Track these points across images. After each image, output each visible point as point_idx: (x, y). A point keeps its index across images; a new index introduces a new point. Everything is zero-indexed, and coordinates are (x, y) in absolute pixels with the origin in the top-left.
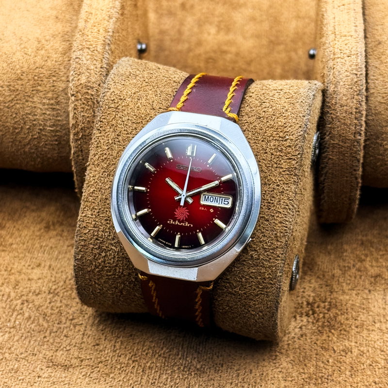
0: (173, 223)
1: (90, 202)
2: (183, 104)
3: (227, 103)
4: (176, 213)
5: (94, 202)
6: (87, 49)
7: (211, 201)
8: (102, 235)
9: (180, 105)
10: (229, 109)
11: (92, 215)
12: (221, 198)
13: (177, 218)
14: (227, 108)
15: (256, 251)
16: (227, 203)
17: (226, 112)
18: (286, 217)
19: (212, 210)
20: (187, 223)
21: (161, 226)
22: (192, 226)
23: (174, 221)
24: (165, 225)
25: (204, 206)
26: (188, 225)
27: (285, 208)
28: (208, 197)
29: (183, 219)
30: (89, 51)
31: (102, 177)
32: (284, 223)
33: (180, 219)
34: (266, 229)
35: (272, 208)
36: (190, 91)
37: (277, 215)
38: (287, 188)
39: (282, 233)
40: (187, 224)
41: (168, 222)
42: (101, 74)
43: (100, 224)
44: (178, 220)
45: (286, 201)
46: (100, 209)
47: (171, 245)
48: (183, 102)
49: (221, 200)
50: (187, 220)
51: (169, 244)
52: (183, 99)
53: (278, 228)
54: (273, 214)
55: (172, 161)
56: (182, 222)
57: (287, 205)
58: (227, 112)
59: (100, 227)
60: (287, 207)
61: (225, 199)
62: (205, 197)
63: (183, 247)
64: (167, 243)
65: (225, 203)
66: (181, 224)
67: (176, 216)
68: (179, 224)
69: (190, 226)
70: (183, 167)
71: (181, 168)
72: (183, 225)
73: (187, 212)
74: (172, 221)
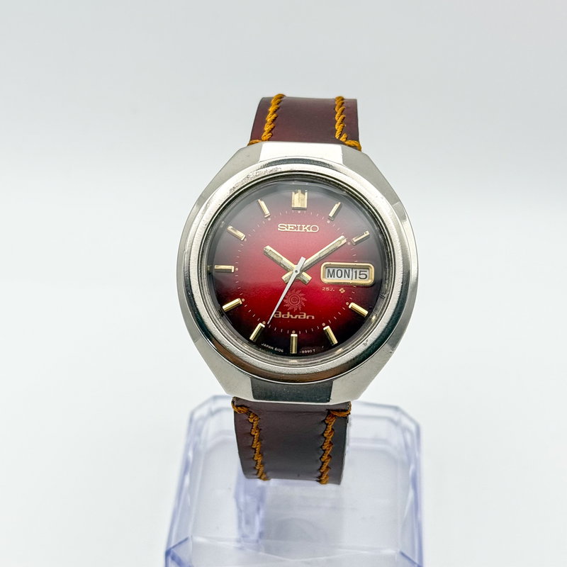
0: (283, 316)
2: (270, 134)
3: (338, 128)
4: (285, 300)
7: (339, 275)
9: (266, 135)
10: (344, 136)
12: (354, 270)
14: (341, 135)
16: (364, 276)
17: (341, 139)
19: (342, 291)
20: (305, 314)
21: (264, 322)
22: (313, 318)
23: (284, 313)
25: (329, 285)
26: (308, 318)
28: (334, 271)
29: (298, 309)
33: (293, 310)
36: (275, 115)
40: (305, 316)
41: (275, 316)
48: (270, 132)
49: (354, 274)
50: (304, 310)
51: (280, 350)
52: (267, 128)
56: (297, 312)
58: (343, 140)
61: (360, 271)
62: (329, 270)
63: (303, 352)
64: (276, 349)
65: (361, 276)
66: (296, 317)
67: (287, 305)
68: (292, 317)
69: (310, 318)
70: (289, 228)
71: (286, 230)
72: (299, 318)
73: (304, 297)
74: (280, 313)
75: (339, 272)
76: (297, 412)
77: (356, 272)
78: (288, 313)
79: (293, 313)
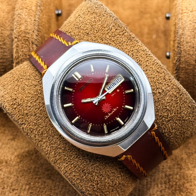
1: (59, 159)
3: (65, 43)
4: (104, 111)
5: (61, 157)
6: (26, 9)
8: (83, 166)
11: (67, 163)
12: (115, 81)
13: (107, 112)
14: (68, 44)
15: (158, 88)
16: (120, 80)
17: (70, 45)
18: (152, 60)
19: (118, 91)
20: (114, 109)
21: (105, 124)
22: (118, 108)
23: (107, 115)
24: (106, 122)
25: (112, 93)
26: (116, 109)
27: (147, 57)
28: (109, 87)
29: (110, 110)
30: (27, 10)
31: (51, 142)
32: (154, 63)
33: (109, 111)
34: (150, 74)
35: (142, 63)
37: (147, 63)
38: (137, 47)
39: (159, 68)
41: (105, 119)
42: (34, 25)
43: (76, 162)
44: (109, 113)
45: (144, 53)
46: (68, 156)
47: (118, 127)
49: (116, 82)
50: (112, 108)
51: (117, 128)
53: (155, 68)
54: (146, 65)
55: (74, 91)
57: (147, 54)
59: (78, 164)
60: (147, 55)
61: (117, 79)
63: (125, 121)
64: (116, 128)
65: (119, 80)
66: (112, 113)
67: (106, 112)
68: (111, 114)
69: (117, 109)
72: (113, 112)
73: (108, 104)
74: (106, 116)
75: (111, 86)
78: (109, 114)
79: (110, 112)
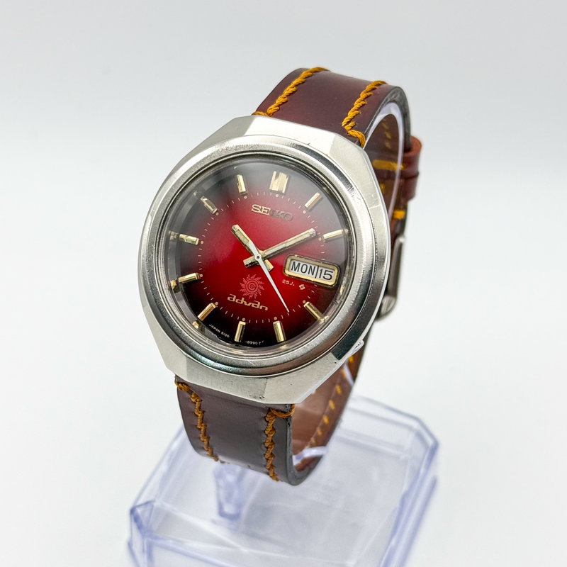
0: (237, 301)
2: (278, 108)
3: (351, 114)
4: (242, 285)
7: (304, 270)
9: (272, 108)
10: (351, 124)
13: (244, 293)
14: (348, 123)
16: (329, 277)
17: (345, 127)
19: (302, 287)
20: (259, 303)
21: (217, 303)
22: (266, 309)
23: (239, 297)
24: (223, 302)
25: (291, 278)
26: (261, 308)
28: (299, 264)
29: (253, 297)
33: (248, 296)
36: (294, 89)
40: (259, 306)
41: (229, 298)
44: (244, 297)
47: (228, 336)
48: (279, 106)
49: (319, 272)
50: (259, 298)
51: (226, 335)
52: (280, 100)
55: (245, 197)
56: (252, 300)
58: (347, 128)
61: (326, 271)
62: (294, 263)
63: (248, 342)
64: (222, 333)
65: (326, 276)
66: (249, 305)
67: (243, 290)
68: (246, 303)
69: (264, 308)
70: (263, 210)
71: (260, 212)
72: (253, 306)
73: (262, 285)
74: (235, 297)
75: (305, 267)
76: (238, 403)
77: (321, 270)
78: (243, 299)
79: (247, 300)
